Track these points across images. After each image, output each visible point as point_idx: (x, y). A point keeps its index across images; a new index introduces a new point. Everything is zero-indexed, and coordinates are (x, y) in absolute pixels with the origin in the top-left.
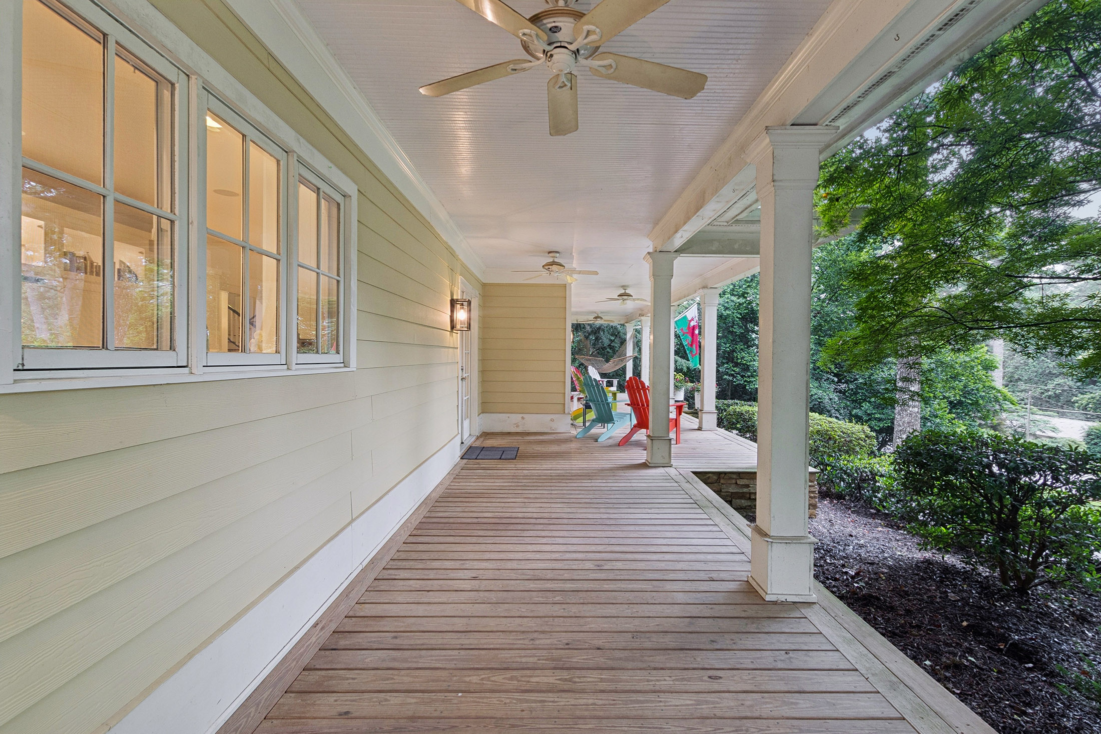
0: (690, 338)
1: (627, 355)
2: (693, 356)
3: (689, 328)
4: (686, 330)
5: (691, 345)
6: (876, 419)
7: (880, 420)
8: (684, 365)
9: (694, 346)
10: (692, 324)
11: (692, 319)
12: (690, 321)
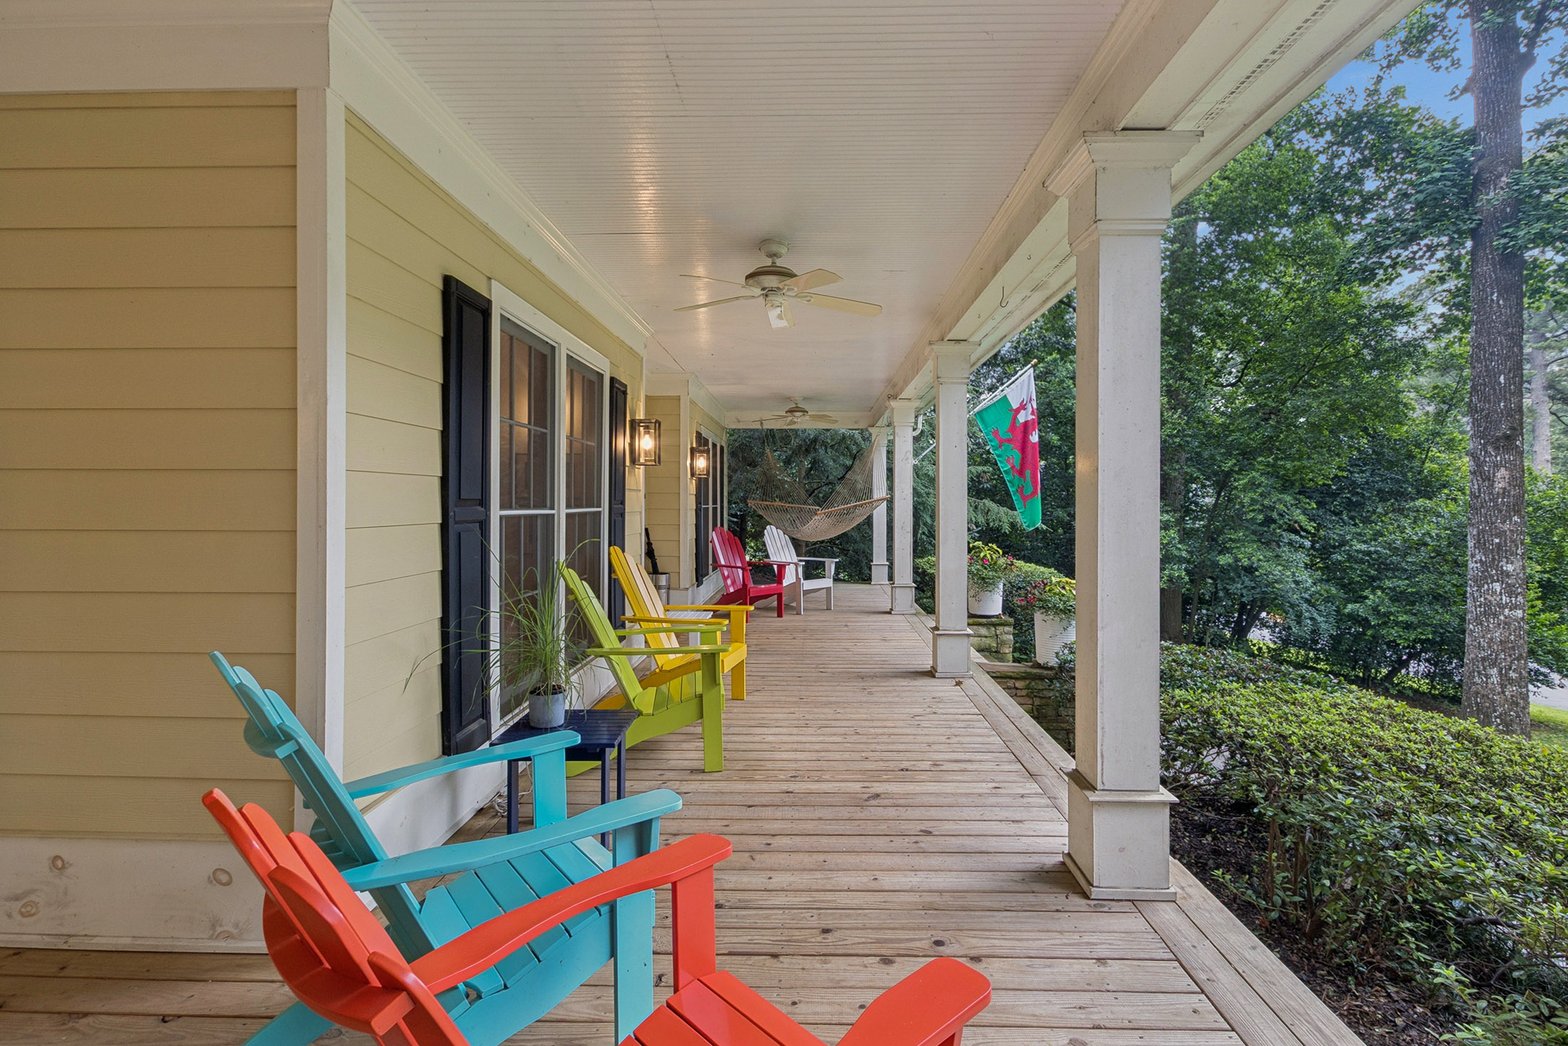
0: (1016, 455)
1: (876, 496)
2: (1025, 498)
3: (1013, 428)
4: (1004, 434)
5: (1021, 473)
6: (1397, 623)
7: (1408, 626)
8: (1005, 519)
9: (1028, 473)
10: (1022, 418)
11: (1023, 407)
12: (1017, 411)
